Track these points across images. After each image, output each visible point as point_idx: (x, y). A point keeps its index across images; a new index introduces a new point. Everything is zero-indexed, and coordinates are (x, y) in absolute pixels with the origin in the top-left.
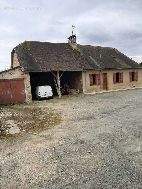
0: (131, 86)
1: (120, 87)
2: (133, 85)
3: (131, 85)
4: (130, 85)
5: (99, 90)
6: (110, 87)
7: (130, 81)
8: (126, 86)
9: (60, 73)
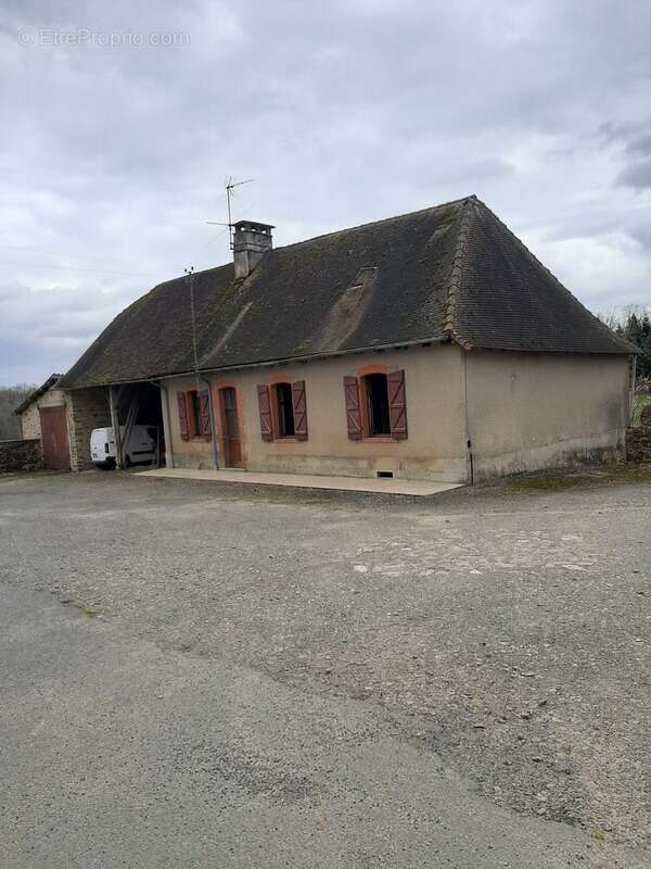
0: (364, 464)
1: (299, 462)
2: (372, 460)
3: (363, 458)
4: (350, 459)
5: (210, 462)
6: (249, 457)
7: (354, 437)
8: (328, 463)
9: (116, 388)
